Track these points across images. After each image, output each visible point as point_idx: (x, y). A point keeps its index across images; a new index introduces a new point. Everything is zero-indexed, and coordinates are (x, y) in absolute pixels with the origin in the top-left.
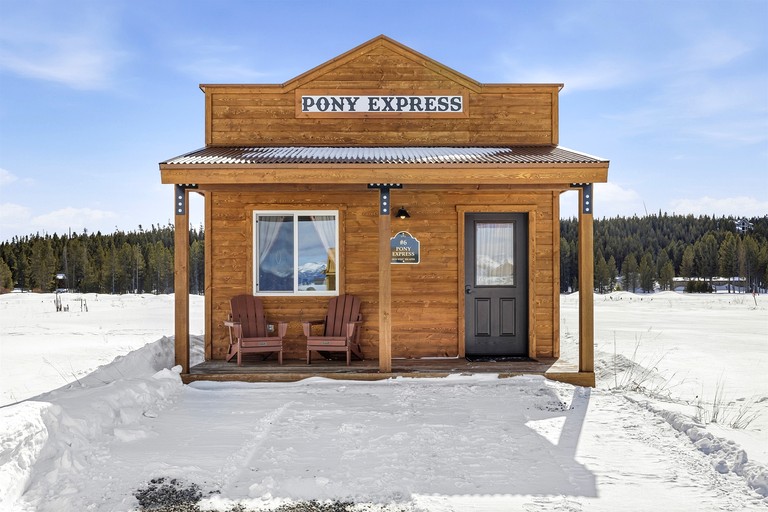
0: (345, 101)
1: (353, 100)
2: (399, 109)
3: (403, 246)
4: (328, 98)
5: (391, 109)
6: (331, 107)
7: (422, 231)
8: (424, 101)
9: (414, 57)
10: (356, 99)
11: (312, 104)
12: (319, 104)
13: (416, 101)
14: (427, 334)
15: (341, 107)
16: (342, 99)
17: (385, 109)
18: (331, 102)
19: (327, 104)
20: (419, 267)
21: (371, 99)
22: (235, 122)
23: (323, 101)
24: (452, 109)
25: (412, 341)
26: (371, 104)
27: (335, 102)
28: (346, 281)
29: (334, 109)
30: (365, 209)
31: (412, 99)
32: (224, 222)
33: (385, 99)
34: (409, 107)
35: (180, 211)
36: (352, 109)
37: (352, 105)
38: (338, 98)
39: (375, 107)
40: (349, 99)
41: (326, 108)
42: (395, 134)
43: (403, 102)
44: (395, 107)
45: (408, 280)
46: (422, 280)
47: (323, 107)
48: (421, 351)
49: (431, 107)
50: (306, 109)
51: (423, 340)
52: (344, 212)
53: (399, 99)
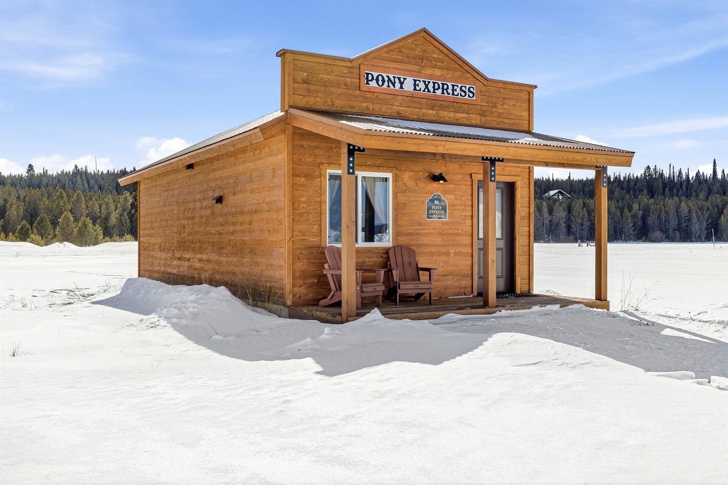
0: (397, 80)
1: (402, 80)
2: (434, 92)
3: (437, 205)
4: (385, 75)
5: (429, 91)
6: (386, 83)
7: (449, 194)
8: (450, 87)
9: (445, 51)
10: (405, 79)
11: (373, 79)
12: (377, 80)
13: (445, 87)
14: (452, 278)
15: (394, 84)
16: (394, 77)
17: (424, 91)
18: (386, 79)
19: (383, 81)
20: (447, 223)
21: (415, 81)
22: (312, 87)
23: (380, 78)
24: (469, 96)
25: (442, 283)
26: (415, 85)
27: (389, 80)
28: (397, 234)
29: (388, 86)
30: (411, 174)
31: (443, 84)
32: (303, 179)
33: (424, 82)
34: (440, 90)
35: (351, 171)
36: (401, 87)
37: (402, 83)
38: (391, 77)
39: (418, 88)
40: (399, 79)
41: (383, 84)
42: (431, 112)
43: (436, 87)
44: (431, 90)
45: (439, 234)
46: (449, 234)
47: (380, 83)
48: (448, 291)
49: (456, 93)
50: (367, 83)
51: (450, 283)
52: (396, 174)
53: (434, 83)
